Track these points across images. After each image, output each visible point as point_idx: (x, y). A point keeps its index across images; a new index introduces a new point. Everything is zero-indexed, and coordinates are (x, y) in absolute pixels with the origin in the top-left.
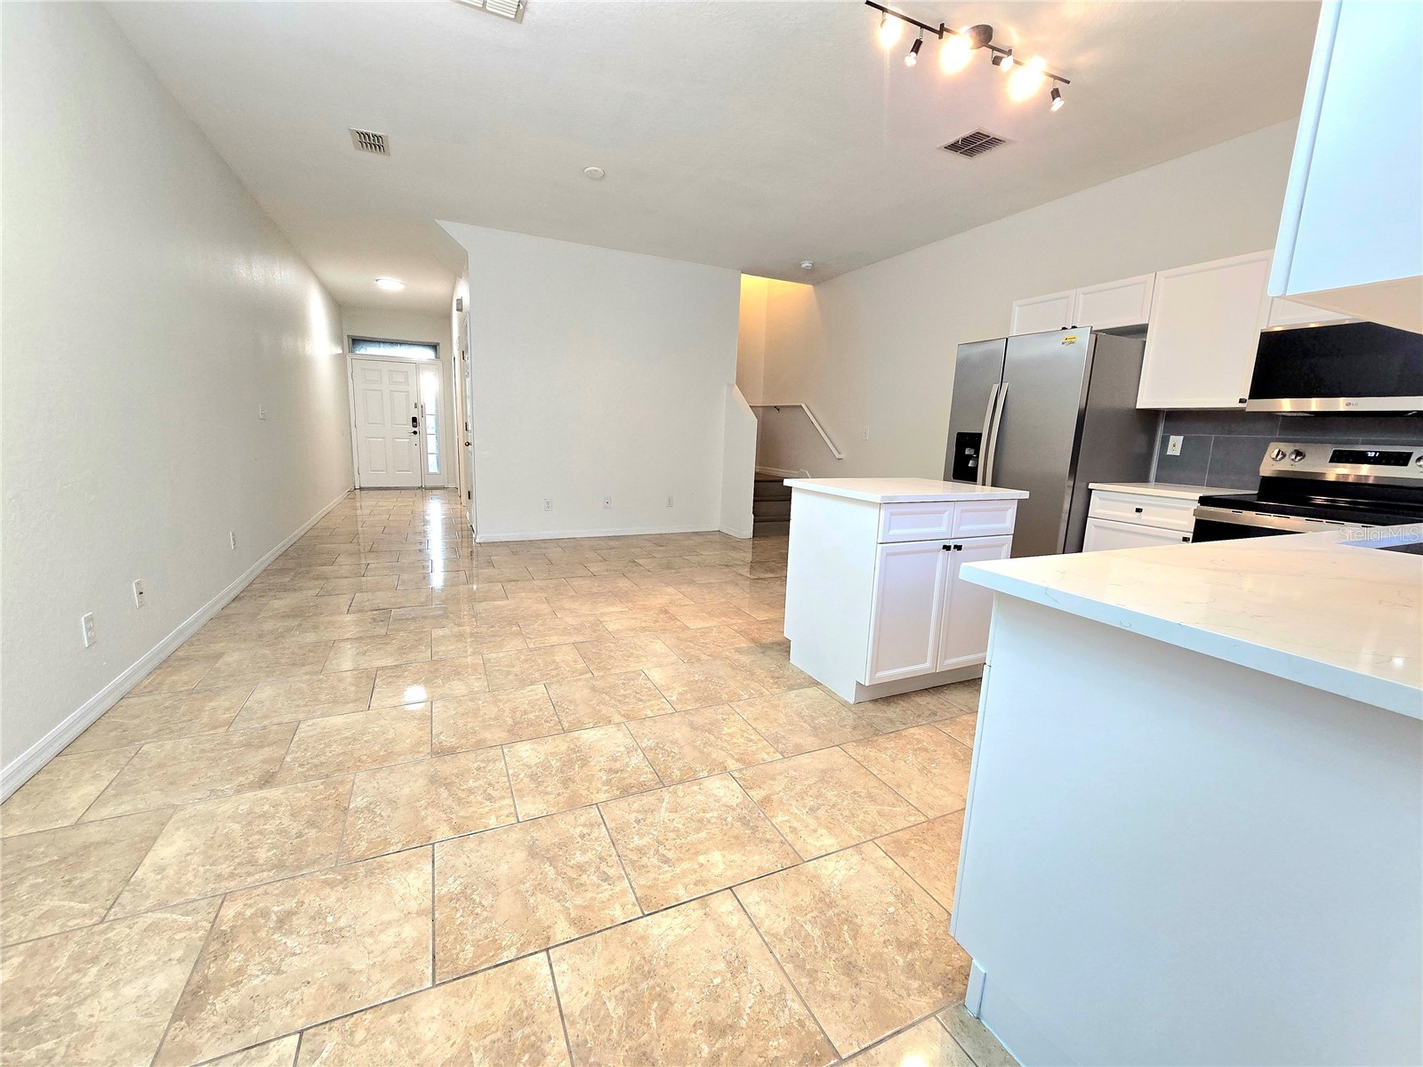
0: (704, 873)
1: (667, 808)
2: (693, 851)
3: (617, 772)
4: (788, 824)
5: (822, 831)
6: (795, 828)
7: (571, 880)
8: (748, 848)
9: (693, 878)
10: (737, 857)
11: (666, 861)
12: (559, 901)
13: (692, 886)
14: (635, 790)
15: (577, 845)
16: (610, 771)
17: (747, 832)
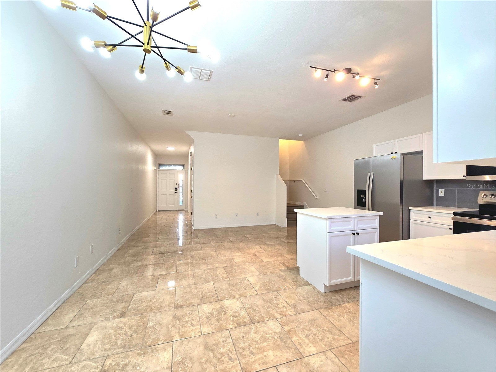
0: (266, 360)
1: (253, 332)
2: (262, 350)
3: (236, 317)
4: (298, 341)
5: (311, 345)
6: (301, 343)
7: (219, 359)
8: (283, 350)
9: (261, 361)
10: (278, 353)
11: (252, 353)
12: (214, 367)
13: (261, 365)
14: (242, 324)
15: (221, 345)
16: (234, 316)
17: (282, 343)
